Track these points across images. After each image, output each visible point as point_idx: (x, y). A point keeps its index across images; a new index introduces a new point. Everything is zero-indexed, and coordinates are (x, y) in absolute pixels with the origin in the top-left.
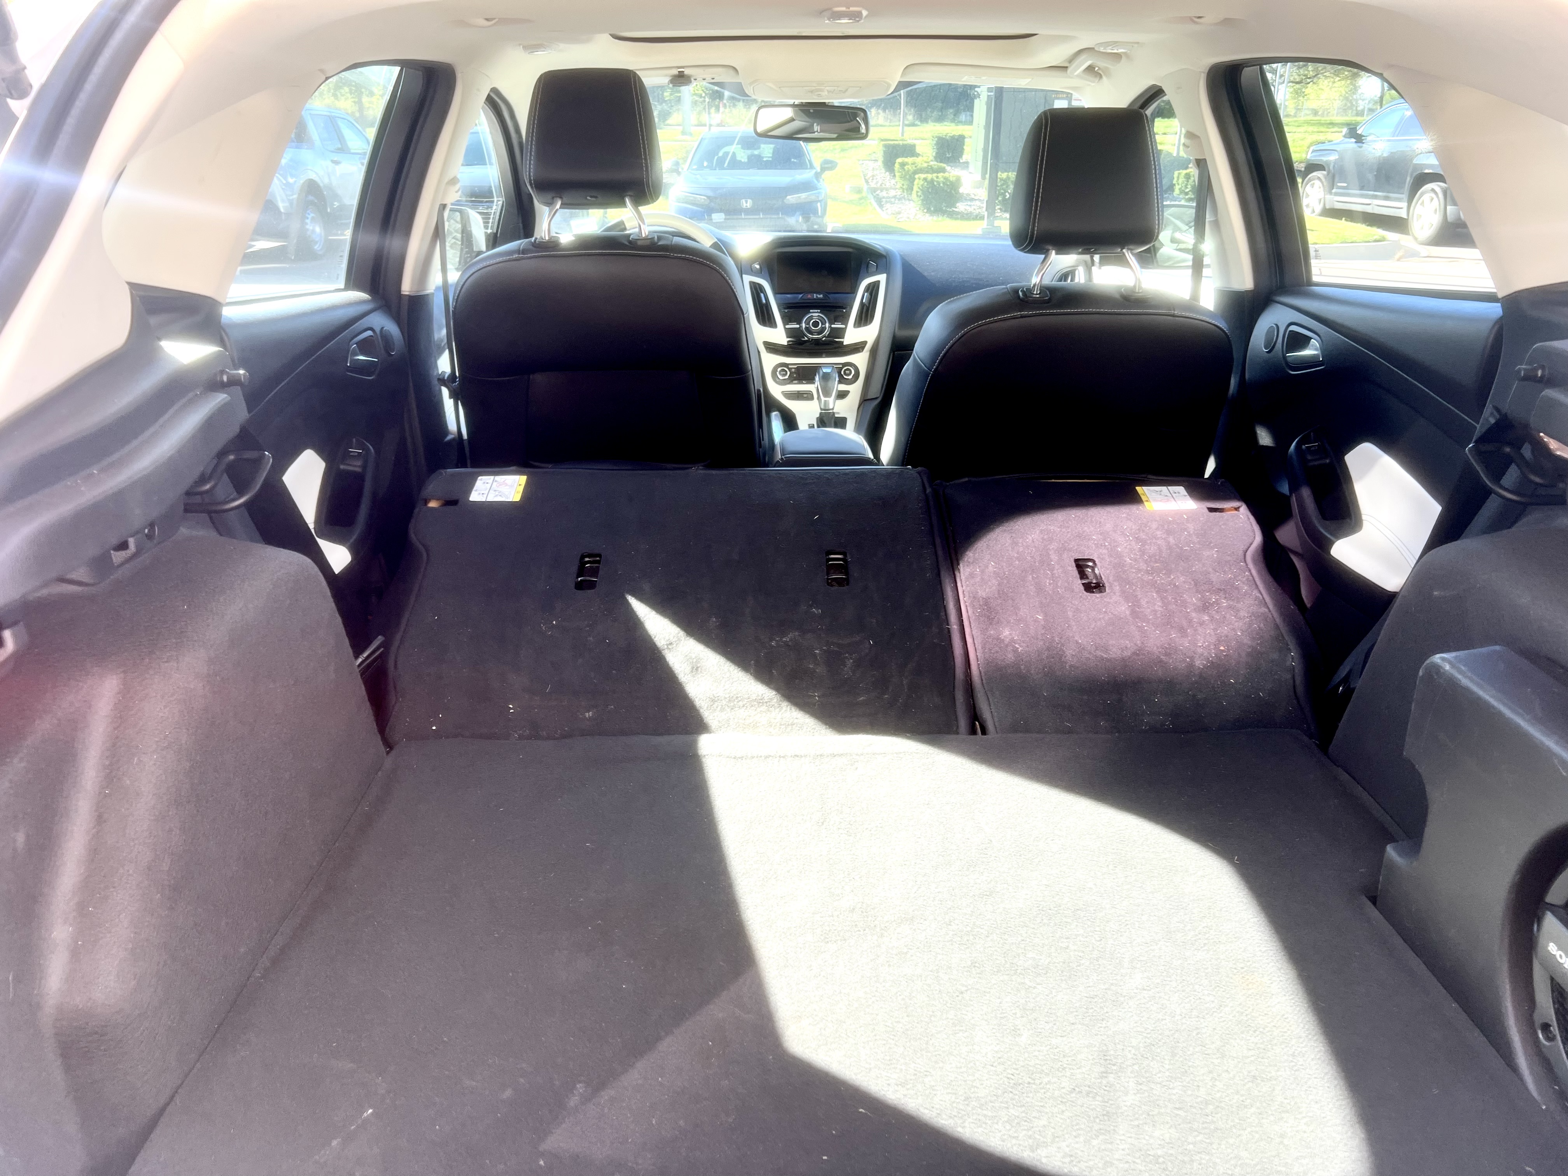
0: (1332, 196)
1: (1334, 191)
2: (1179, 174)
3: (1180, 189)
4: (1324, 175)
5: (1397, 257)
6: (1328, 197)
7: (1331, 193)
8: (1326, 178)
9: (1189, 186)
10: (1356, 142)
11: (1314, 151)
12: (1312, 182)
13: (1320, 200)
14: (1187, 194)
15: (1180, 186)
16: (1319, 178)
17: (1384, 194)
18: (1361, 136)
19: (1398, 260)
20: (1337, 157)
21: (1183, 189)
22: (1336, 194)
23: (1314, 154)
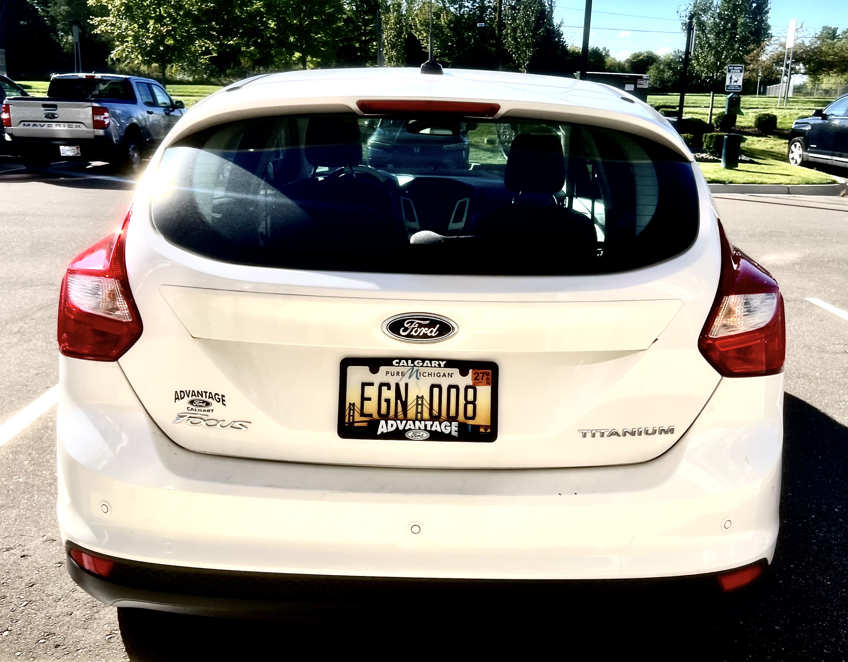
0: (807, 153)
1: (808, 149)
2: (706, 135)
3: (706, 145)
4: (802, 139)
5: (842, 194)
6: (805, 153)
7: (806, 151)
8: (803, 141)
9: (712, 144)
10: (822, 119)
11: (796, 123)
12: (795, 143)
13: (800, 155)
14: (711, 148)
15: (707, 144)
16: (799, 142)
17: (839, 153)
18: (825, 115)
19: (843, 196)
20: (810, 128)
21: (708, 145)
22: (810, 152)
23: (796, 125)
